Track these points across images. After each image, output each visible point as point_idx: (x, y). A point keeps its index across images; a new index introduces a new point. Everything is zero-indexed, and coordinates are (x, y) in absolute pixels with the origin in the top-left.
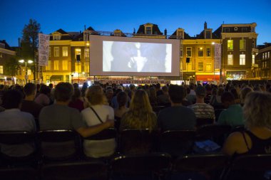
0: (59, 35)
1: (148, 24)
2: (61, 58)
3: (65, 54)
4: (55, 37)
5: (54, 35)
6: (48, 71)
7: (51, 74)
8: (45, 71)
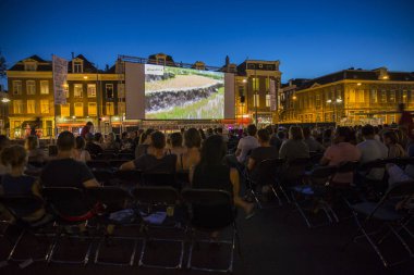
0: (35, 64)
1: (160, 55)
2: (38, 97)
3: (45, 90)
4: (28, 66)
5: (26, 64)
6: (18, 115)
7: (23, 120)
8: (13, 115)
